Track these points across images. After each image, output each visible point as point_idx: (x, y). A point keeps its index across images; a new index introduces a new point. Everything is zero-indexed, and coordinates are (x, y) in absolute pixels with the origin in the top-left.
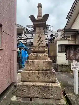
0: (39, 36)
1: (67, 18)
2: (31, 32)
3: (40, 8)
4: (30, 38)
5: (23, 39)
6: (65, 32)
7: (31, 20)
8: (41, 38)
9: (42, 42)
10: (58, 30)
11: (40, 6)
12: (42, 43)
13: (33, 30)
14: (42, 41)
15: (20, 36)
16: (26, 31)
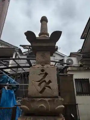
0: (43, 71)
1: (82, 38)
2: (26, 55)
3: (44, 22)
4: (24, 65)
5: (11, 68)
6: (83, 57)
7: (27, 38)
8: (46, 74)
9: (50, 85)
10: (70, 54)
11: (44, 20)
12: (50, 87)
13: (30, 52)
14: (50, 82)
15: (5, 62)
16: (18, 53)
